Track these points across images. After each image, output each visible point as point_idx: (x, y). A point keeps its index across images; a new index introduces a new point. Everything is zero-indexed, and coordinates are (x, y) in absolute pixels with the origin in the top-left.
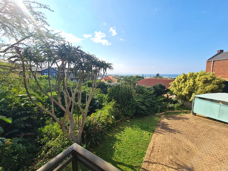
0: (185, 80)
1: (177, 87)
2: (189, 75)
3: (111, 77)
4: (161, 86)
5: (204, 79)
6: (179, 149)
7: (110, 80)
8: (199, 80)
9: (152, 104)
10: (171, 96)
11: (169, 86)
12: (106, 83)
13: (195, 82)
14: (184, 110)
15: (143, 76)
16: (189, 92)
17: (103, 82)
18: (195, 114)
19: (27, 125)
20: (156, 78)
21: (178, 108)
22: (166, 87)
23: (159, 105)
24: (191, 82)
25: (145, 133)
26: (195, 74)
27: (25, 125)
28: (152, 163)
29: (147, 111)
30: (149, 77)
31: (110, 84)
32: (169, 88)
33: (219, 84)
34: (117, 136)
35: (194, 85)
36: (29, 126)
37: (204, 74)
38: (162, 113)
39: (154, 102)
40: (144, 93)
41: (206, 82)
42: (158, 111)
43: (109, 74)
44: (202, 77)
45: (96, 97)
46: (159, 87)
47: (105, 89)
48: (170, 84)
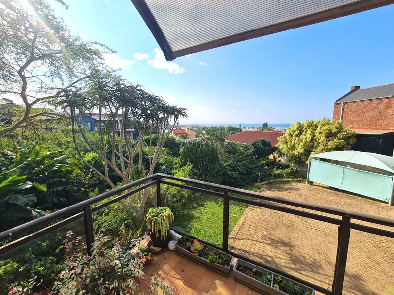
0: (301, 133)
1: (289, 144)
2: (306, 125)
3: (186, 129)
4: (264, 143)
5: (327, 131)
6: (277, 225)
7: (184, 135)
8: (320, 133)
9: (249, 170)
10: (280, 159)
11: (277, 142)
12: (178, 138)
13: (314, 135)
14: (297, 178)
15: (240, 126)
16: (305, 150)
17: (172, 137)
18: (311, 183)
19: (61, 199)
20: (263, 130)
21: (289, 175)
22: (271, 144)
23: (260, 170)
24: (308, 135)
25: (234, 208)
26: (314, 124)
27: (59, 200)
28: (240, 240)
29: (241, 180)
30: (250, 128)
31: (183, 140)
32: (276, 145)
33: (347, 138)
34: (194, 213)
35: (312, 140)
36: (64, 201)
37: (328, 124)
38: (264, 183)
39: (253, 167)
40: (237, 153)
41: (330, 135)
42: (257, 179)
43: (183, 124)
44: (324, 128)
45: (161, 161)
46: (262, 143)
47: (176, 149)
48: (278, 139)
